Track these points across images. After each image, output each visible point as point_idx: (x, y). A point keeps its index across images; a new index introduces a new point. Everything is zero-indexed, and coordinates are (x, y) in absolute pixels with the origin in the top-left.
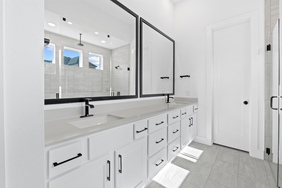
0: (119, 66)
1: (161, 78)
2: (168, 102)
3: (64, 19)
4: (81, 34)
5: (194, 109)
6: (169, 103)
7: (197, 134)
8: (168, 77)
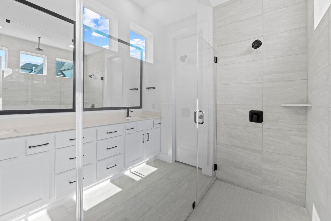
0: (93, 75)
1: (130, 89)
2: (127, 117)
3: (8, 21)
4: (39, 38)
5: (155, 124)
6: (129, 117)
7: (161, 151)
8: (137, 88)
